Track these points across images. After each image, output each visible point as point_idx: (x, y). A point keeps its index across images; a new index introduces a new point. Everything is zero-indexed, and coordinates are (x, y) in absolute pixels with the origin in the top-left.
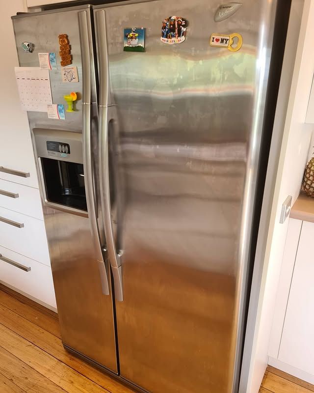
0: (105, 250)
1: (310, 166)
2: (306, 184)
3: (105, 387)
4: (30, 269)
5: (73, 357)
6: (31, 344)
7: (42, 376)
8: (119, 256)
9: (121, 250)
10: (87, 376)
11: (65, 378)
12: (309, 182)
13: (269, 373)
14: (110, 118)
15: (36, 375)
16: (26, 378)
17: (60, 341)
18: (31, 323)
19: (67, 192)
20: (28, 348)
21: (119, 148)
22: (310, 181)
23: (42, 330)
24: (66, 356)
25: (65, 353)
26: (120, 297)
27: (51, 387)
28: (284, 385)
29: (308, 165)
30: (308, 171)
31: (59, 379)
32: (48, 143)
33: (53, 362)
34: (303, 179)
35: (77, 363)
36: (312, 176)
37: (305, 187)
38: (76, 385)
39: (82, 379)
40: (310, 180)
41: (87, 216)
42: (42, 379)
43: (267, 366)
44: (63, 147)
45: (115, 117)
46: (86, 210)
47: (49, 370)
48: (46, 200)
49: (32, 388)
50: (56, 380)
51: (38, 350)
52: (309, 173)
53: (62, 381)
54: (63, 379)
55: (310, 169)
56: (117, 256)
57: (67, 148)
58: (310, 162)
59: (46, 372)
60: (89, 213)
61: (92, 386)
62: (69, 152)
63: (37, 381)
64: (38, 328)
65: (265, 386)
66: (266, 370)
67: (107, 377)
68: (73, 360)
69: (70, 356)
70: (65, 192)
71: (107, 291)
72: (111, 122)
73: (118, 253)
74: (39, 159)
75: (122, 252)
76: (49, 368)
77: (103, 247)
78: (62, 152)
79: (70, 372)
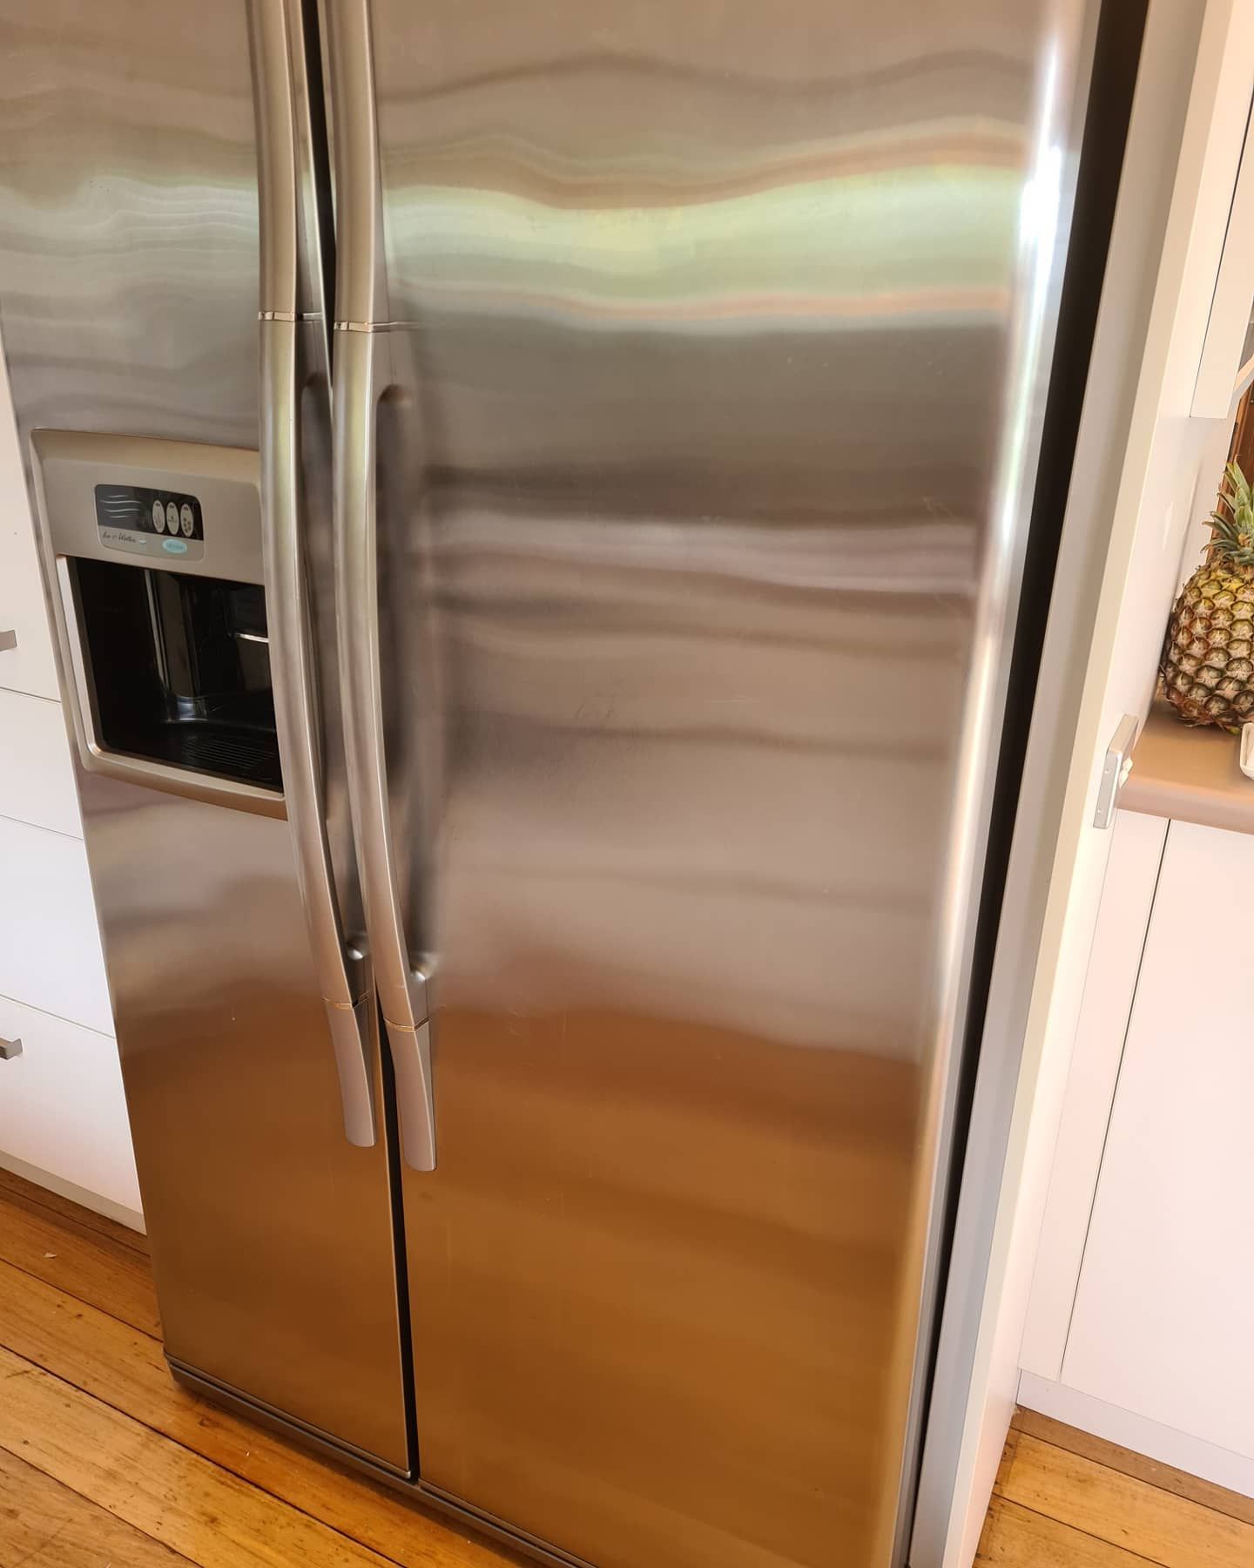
0: (358, 955)
1: (1190, 601)
2: (1178, 673)
3: (358, 1532)
4: (17, 1047)
5: (212, 1414)
6: (29, 1366)
7: (82, 1501)
8: (421, 977)
9: (427, 956)
10: (278, 1490)
11: (181, 1505)
12: (1188, 666)
13: (1026, 1440)
14: (384, 384)
15: (56, 1501)
16: (12, 1513)
17: (158, 1349)
18: (24, 1278)
19: (188, 710)
20: (20, 1384)
21: (423, 538)
22: (1193, 662)
23: (74, 1306)
24: (186, 1409)
25: (174, 1395)
26: (423, 1152)
27: (125, 1546)
28: (1084, 1481)
29: (1182, 599)
30: (1184, 620)
31: (153, 1510)
32: (102, 492)
33: (128, 1438)
34: (1165, 652)
35: (232, 1438)
36: (1199, 639)
37: (1170, 686)
38: (230, 1530)
39: (254, 1505)
40: (1190, 656)
41: (279, 812)
42: (82, 1514)
43: (1012, 1411)
44: (172, 510)
45: (405, 378)
46: (276, 784)
47: (111, 1475)
48: (93, 747)
49: (37, 1556)
50: (142, 1514)
51: (58, 1392)
52: (1188, 629)
53: (169, 1518)
54: (170, 1509)
55: (1191, 611)
56: (411, 982)
57: (187, 514)
58: (1193, 585)
59: (101, 1482)
60: (289, 797)
61: (301, 1531)
62: (198, 534)
63: (59, 1524)
64: (59, 1298)
65: (1012, 1492)
66: (1011, 1427)
67: (359, 1487)
68: (217, 1425)
69: (201, 1409)
70: (176, 712)
71: (366, 1132)
72: (386, 399)
73: (414, 963)
74: (62, 564)
75: (433, 961)
76: (110, 1464)
77: (348, 944)
78: (167, 532)
79: (205, 1478)
